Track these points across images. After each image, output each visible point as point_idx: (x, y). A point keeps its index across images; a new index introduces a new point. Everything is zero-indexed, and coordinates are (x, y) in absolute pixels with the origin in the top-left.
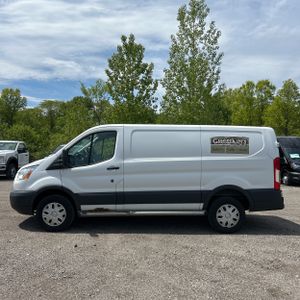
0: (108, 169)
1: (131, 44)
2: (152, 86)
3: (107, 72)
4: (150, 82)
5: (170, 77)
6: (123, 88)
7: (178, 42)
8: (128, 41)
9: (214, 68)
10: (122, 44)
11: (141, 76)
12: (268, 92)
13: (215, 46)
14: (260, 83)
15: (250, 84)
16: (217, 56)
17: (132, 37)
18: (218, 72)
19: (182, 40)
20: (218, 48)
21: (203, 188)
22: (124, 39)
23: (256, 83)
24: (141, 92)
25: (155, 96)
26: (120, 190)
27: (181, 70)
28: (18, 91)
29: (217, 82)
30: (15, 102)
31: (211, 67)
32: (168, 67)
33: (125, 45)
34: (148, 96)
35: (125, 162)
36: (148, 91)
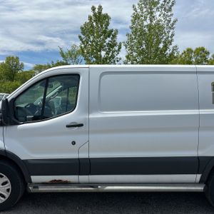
0: (68, 126)
1: (100, 13)
2: (116, 48)
3: (80, 37)
4: (115, 45)
5: (131, 40)
6: (93, 50)
7: (139, 10)
8: (97, 10)
9: (168, 32)
10: (92, 14)
11: (108, 40)
12: (204, 56)
13: (169, 14)
14: (197, 49)
15: (189, 51)
16: (172, 22)
17: (100, 8)
18: (173, 35)
19: (141, 9)
20: (172, 15)
21: (201, 153)
22: (93, 9)
23: (194, 50)
24: (107, 53)
25: (118, 56)
27: (141, 35)
28: (17, 58)
29: (171, 44)
30: (15, 67)
31: (166, 31)
32: (130, 32)
33: (95, 15)
34: (113, 57)
36: (113, 52)
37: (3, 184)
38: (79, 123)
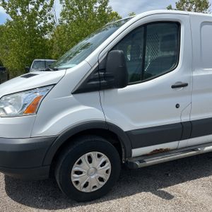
0: (173, 87)
26: (185, 119)
35: (195, 74)
37: (101, 166)
38: (184, 82)
